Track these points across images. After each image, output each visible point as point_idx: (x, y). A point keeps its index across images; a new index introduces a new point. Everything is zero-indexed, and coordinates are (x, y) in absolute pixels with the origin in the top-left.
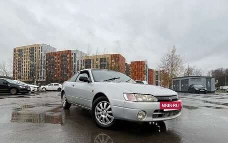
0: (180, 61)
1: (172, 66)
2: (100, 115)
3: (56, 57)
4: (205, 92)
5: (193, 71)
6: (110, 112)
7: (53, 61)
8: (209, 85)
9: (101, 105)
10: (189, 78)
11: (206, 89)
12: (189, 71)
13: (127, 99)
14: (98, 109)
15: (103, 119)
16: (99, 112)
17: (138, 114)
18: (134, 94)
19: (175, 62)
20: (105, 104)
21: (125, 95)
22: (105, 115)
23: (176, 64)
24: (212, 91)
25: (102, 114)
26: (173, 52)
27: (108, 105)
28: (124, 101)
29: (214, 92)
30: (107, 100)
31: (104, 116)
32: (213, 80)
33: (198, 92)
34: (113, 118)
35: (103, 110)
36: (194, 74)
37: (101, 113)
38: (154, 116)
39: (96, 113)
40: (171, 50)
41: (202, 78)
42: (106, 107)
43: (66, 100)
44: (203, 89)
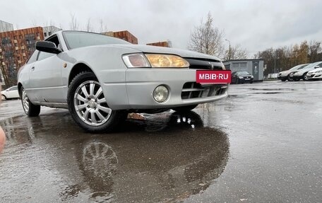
0: (217, 38)
1: (207, 48)
2: (84, 110)
3: (16, 41)
4: (251, 81)
5: (236, 53)
6: (103, 100)
7: (12, 49)
8: (256, 71)
9: (84, 90)
10: (230, 63)
11: (252, 77)
12: (231, 52)
13: (130, 65)
14: (80, 98)
15: (93, 116)
16: (82, 103)
17: (155, 93)
18: (144, 53)
19: (211, 40)
20: (92, 86)
21: (126, 58)
22: (95, 108)
23: (213, 44)
24: (260, 79)
25: (88, 107)
26: (208, 24)
27: (97, 88)
28: (124, 70)
29: (261, 81)
30: (95, 79)
31: (92, 111)
32: (261, 63)
33: (243, 81)
34: (109, 111)
35: (89, 99)
36: (236, 57)
37: (86, 105)
38: (184, 95)
39: (77, 108)
40: (205, 21)
41: (248, 62)
42: (95, 93)
43: (28, 100)
44: (249, 77)
